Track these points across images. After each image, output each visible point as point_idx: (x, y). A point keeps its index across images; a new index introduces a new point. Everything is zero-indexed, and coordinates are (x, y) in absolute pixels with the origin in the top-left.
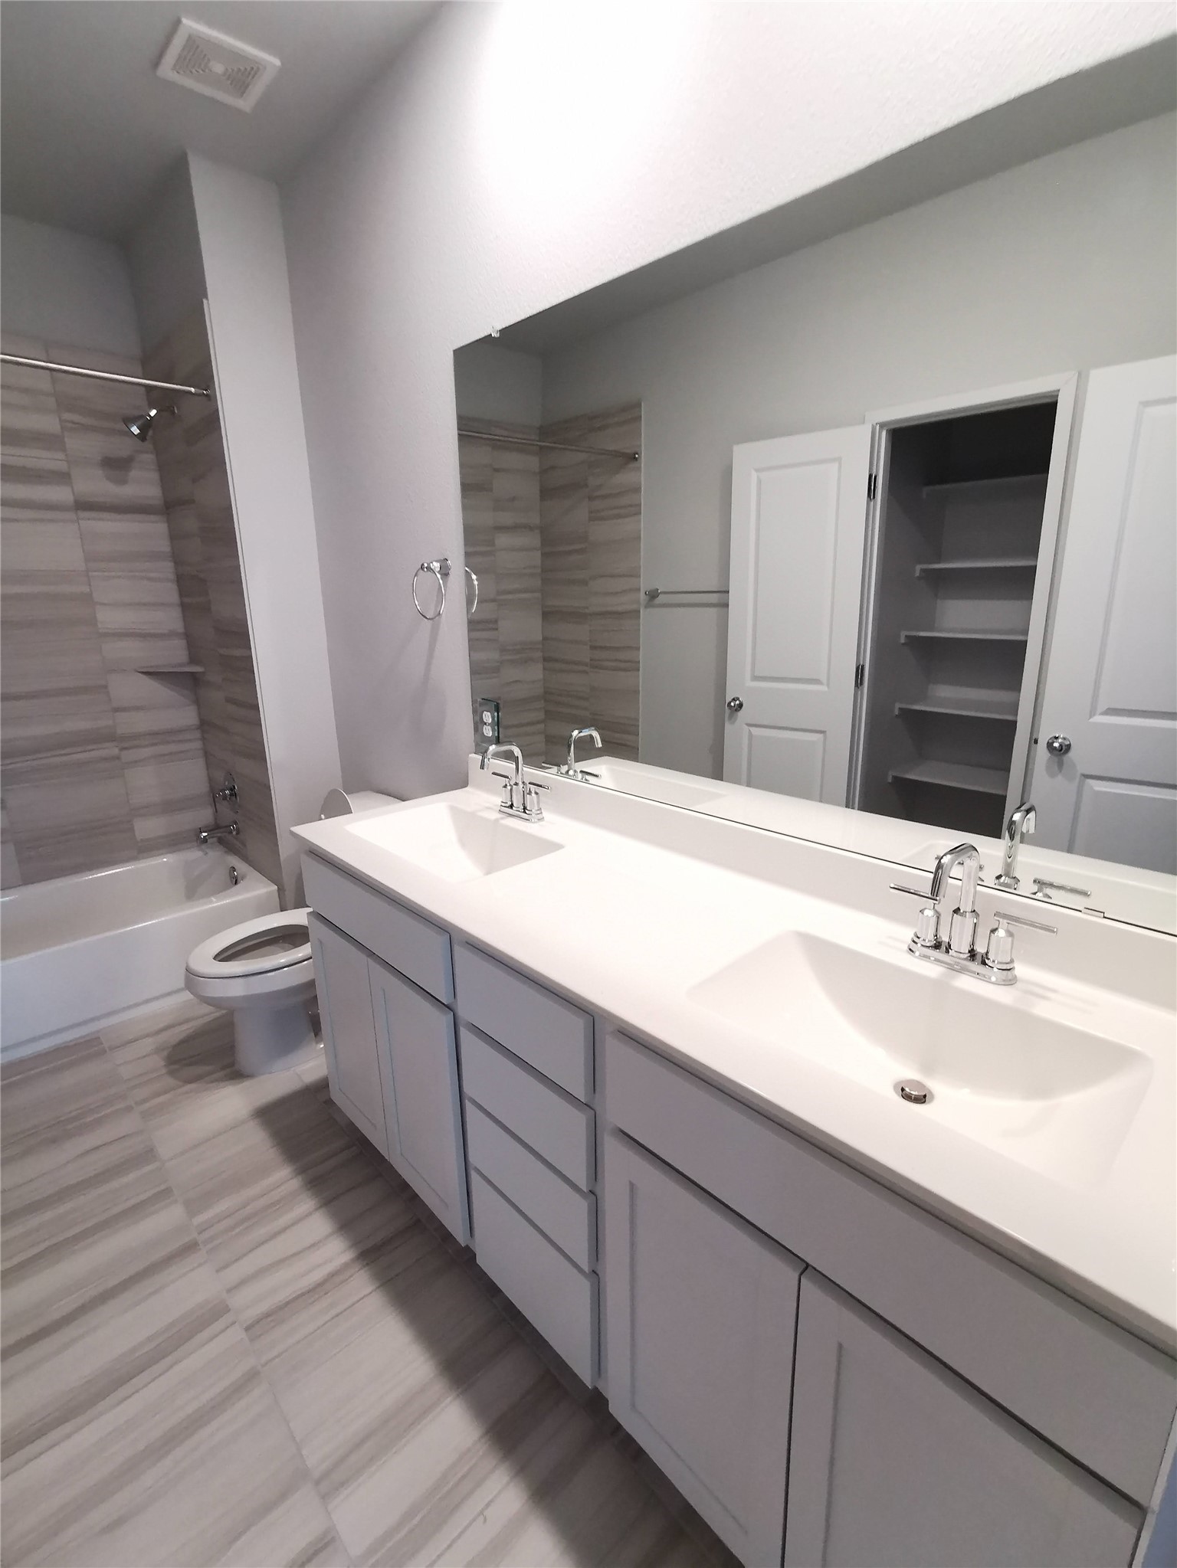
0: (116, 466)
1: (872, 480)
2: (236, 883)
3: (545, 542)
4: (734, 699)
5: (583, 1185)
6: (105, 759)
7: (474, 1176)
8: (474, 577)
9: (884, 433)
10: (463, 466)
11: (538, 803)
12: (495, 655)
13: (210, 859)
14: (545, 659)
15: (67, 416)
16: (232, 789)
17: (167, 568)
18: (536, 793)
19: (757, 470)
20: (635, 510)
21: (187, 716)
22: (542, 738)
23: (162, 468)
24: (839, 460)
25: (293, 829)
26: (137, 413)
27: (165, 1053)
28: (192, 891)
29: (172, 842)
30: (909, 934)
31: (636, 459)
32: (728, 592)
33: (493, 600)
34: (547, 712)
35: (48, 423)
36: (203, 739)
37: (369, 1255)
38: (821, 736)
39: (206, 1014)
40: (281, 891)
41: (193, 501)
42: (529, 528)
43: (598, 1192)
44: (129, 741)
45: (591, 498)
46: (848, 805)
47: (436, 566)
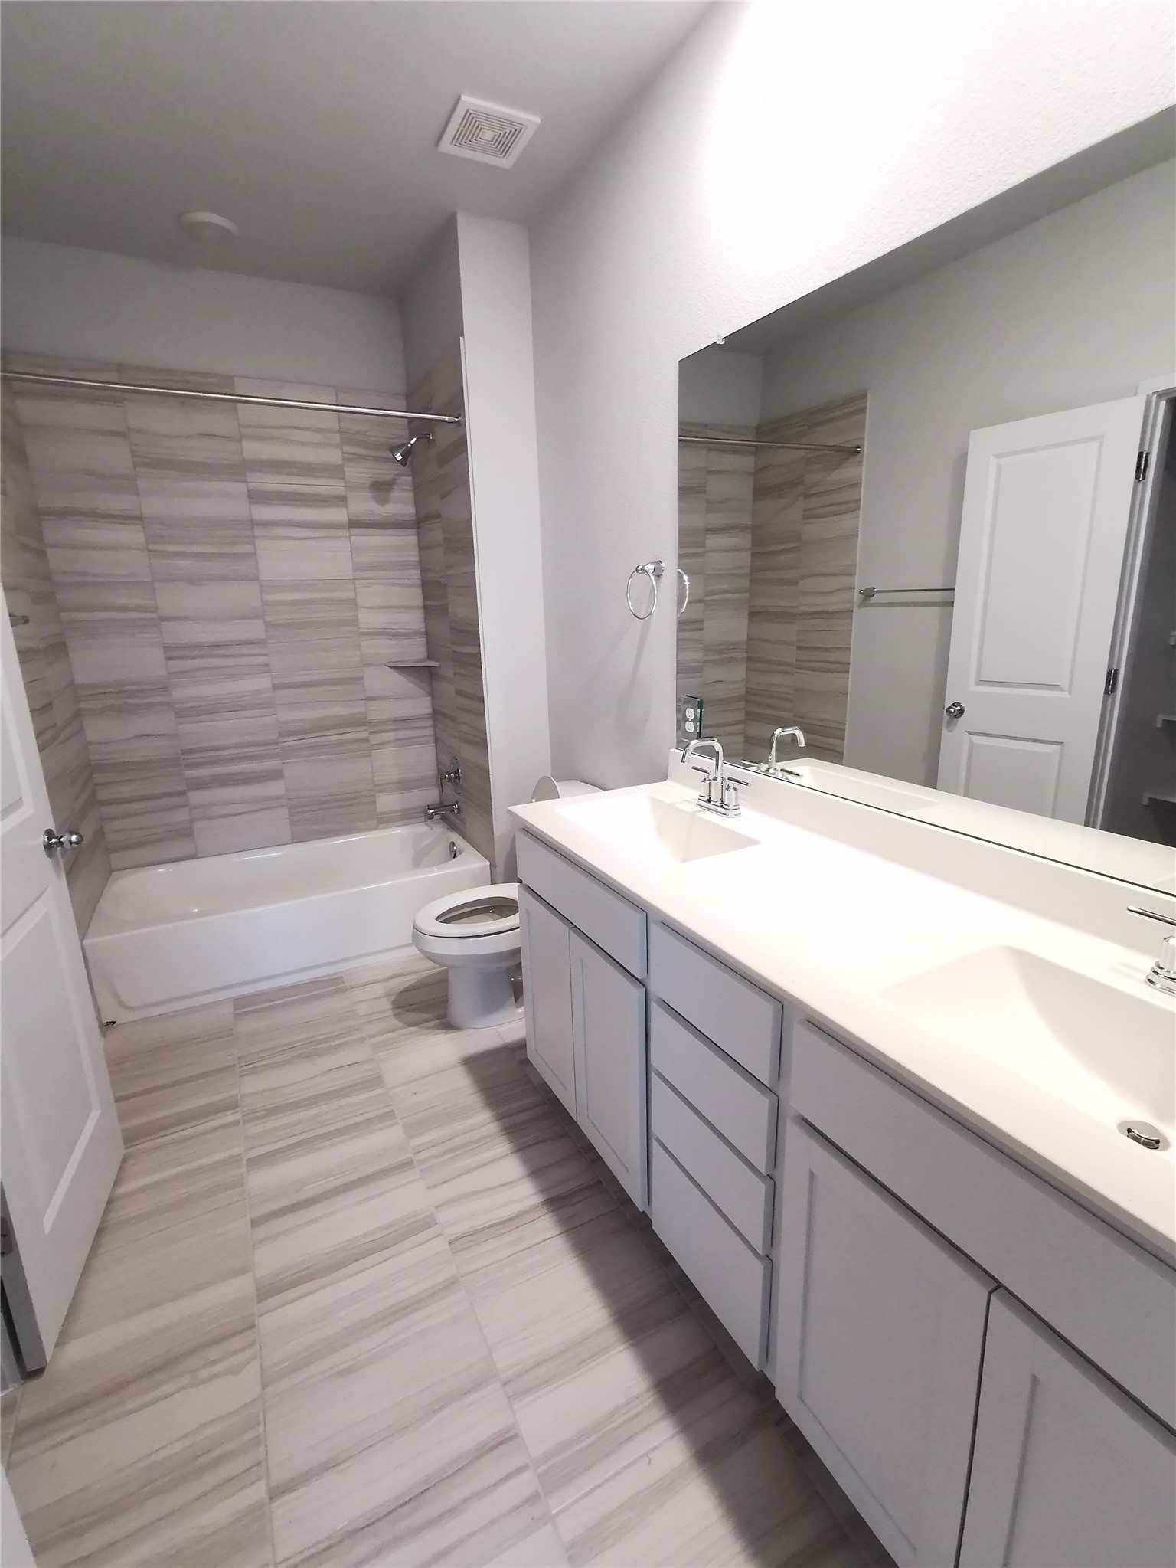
0: (381, 488)
1: (1142, 459)
2: (454, 857)
3: (755, 542)
4: (953, 705)
5: (762, 1167)
6: (357, 741)
7: (655, 1145)
8: (686, 578)
9: (1163, 404)
10: (682, 470)
11: (736, 799)
12: (700, 655)
13: (434, 834)
14: (749, 659)
15: (346, 449)
16: (457, 772)
17: (415, 575)
18: (735, 789)
19: (997, 456)
20: (854, 506)
21: (422, 706)
22: (741, 738)
23: (417, 489)
24: (1100, 438)
25: (511, 808)
26: (400, 442)
27: (393, 998)
28: (420, 859)
29: (406, 816)
30: (1148, 964)
31: (858, 452)
32: (954, 589)
33: (700, 601)
34: (747, 713)
35: (333, 456)
36: (435, 726)
37: (555, 1202)
38: (1057, 747)
39: (427, 968)
40: (493, 866)
41: (439, 516)
42: (741, 528)
43: (776, 1178)
44: (375, 726)
45: (807, 496)
46: (1088, 823)
47: (650, 568)
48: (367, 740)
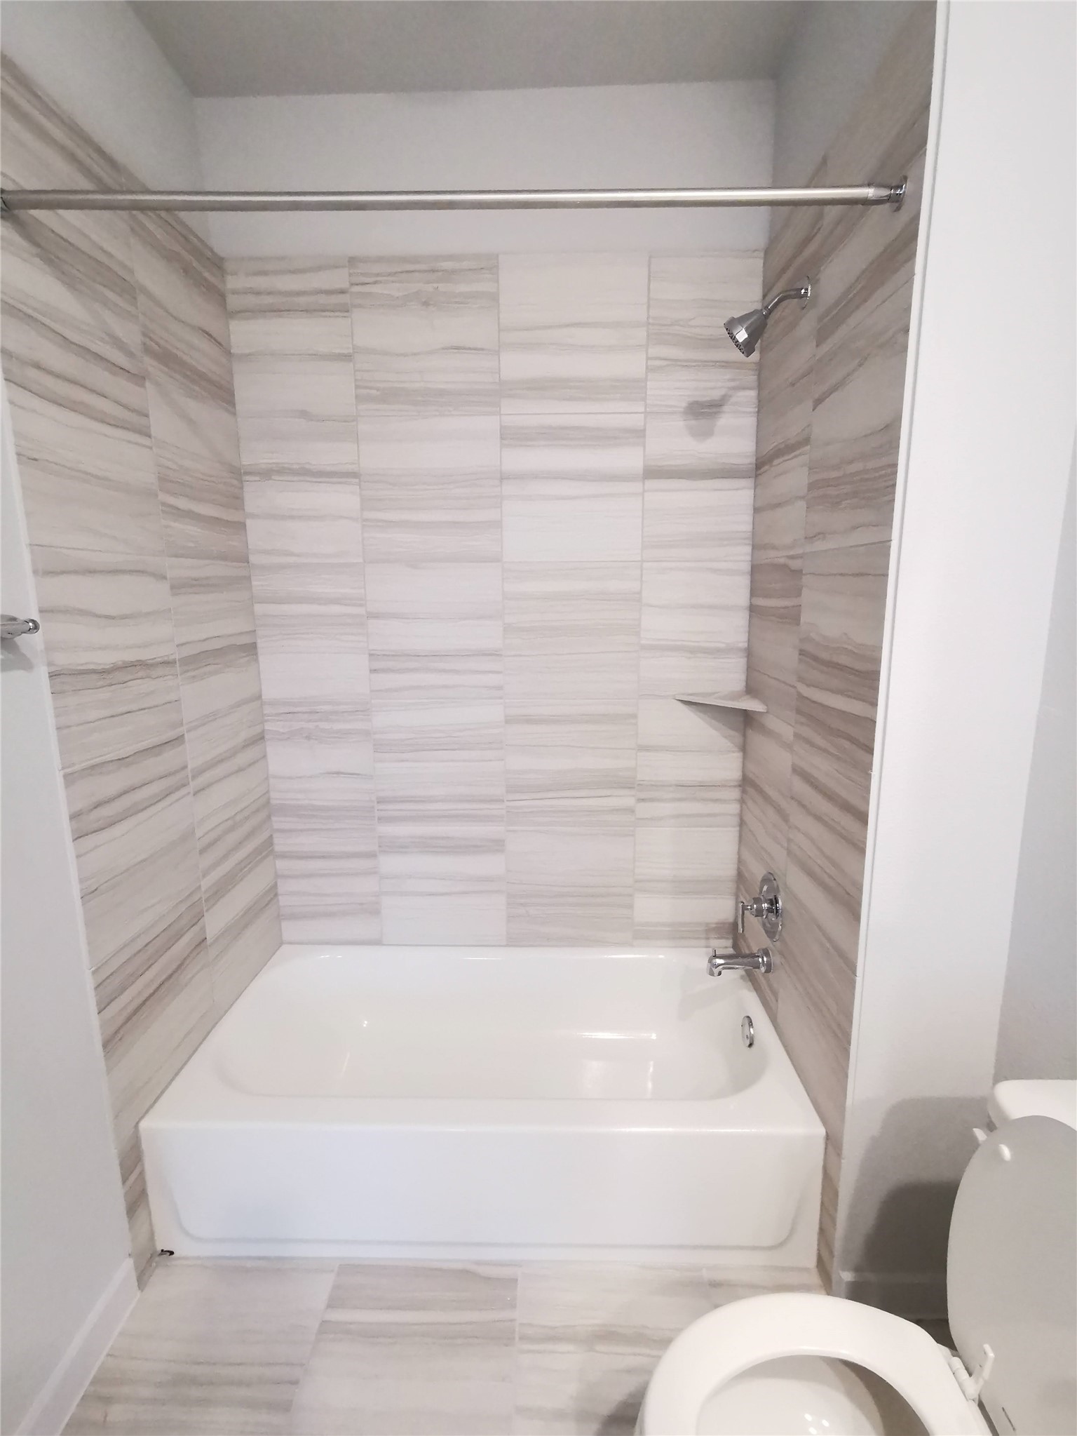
0: (702, 413)
6: (618, 810)
15: (654, 351)
16: (774, 902)
17: (741, 555)
36: (742, 801)
44: (647, 791)
48: (631, 811)
